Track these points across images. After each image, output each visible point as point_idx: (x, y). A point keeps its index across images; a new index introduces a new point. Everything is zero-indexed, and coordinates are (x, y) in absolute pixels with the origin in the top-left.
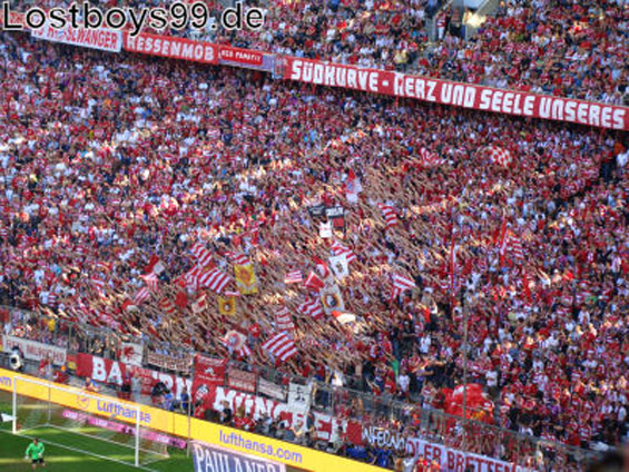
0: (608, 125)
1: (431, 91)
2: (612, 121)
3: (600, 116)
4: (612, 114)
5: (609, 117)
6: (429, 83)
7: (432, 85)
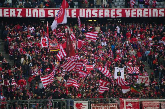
0: (114, 17)
1: (19, 13)
2: (116, 15)
3: (110, 14)
4: (116, 12)
5: (114, 14)
6: (18, 10)
7: (20, 10)
